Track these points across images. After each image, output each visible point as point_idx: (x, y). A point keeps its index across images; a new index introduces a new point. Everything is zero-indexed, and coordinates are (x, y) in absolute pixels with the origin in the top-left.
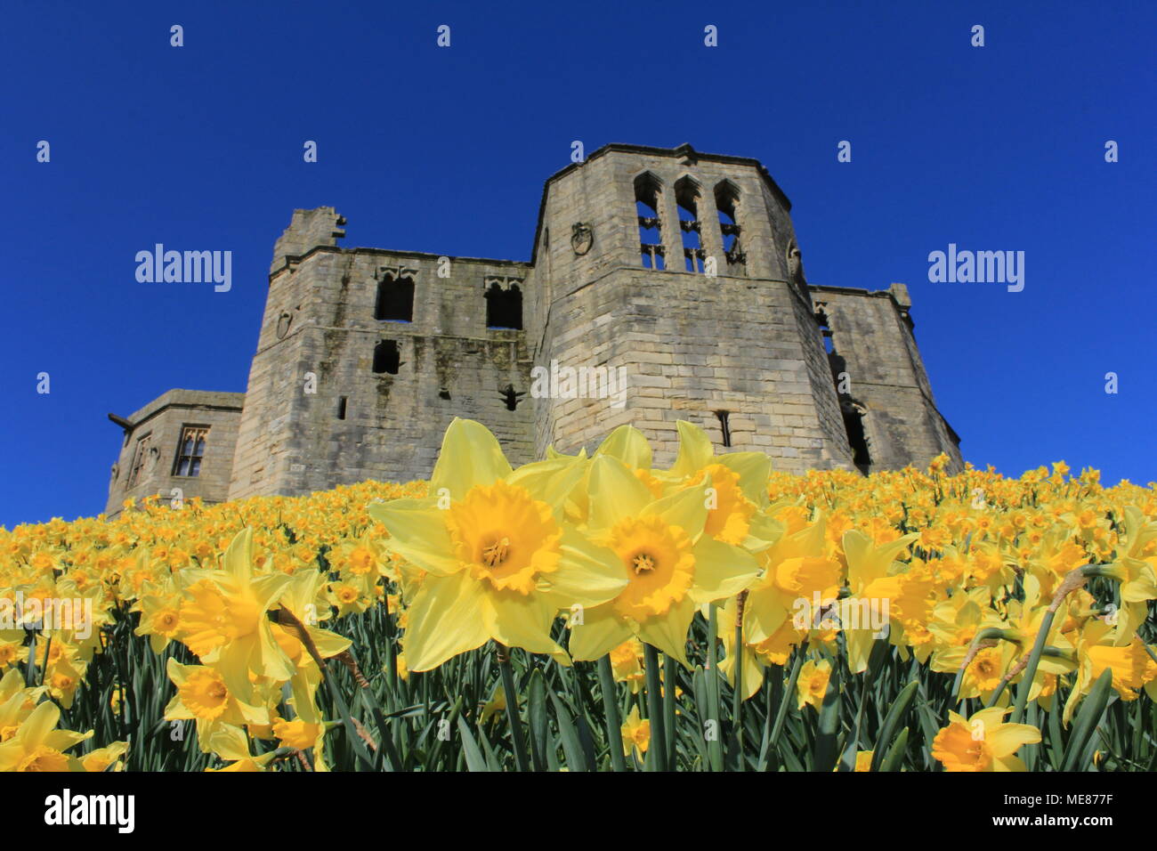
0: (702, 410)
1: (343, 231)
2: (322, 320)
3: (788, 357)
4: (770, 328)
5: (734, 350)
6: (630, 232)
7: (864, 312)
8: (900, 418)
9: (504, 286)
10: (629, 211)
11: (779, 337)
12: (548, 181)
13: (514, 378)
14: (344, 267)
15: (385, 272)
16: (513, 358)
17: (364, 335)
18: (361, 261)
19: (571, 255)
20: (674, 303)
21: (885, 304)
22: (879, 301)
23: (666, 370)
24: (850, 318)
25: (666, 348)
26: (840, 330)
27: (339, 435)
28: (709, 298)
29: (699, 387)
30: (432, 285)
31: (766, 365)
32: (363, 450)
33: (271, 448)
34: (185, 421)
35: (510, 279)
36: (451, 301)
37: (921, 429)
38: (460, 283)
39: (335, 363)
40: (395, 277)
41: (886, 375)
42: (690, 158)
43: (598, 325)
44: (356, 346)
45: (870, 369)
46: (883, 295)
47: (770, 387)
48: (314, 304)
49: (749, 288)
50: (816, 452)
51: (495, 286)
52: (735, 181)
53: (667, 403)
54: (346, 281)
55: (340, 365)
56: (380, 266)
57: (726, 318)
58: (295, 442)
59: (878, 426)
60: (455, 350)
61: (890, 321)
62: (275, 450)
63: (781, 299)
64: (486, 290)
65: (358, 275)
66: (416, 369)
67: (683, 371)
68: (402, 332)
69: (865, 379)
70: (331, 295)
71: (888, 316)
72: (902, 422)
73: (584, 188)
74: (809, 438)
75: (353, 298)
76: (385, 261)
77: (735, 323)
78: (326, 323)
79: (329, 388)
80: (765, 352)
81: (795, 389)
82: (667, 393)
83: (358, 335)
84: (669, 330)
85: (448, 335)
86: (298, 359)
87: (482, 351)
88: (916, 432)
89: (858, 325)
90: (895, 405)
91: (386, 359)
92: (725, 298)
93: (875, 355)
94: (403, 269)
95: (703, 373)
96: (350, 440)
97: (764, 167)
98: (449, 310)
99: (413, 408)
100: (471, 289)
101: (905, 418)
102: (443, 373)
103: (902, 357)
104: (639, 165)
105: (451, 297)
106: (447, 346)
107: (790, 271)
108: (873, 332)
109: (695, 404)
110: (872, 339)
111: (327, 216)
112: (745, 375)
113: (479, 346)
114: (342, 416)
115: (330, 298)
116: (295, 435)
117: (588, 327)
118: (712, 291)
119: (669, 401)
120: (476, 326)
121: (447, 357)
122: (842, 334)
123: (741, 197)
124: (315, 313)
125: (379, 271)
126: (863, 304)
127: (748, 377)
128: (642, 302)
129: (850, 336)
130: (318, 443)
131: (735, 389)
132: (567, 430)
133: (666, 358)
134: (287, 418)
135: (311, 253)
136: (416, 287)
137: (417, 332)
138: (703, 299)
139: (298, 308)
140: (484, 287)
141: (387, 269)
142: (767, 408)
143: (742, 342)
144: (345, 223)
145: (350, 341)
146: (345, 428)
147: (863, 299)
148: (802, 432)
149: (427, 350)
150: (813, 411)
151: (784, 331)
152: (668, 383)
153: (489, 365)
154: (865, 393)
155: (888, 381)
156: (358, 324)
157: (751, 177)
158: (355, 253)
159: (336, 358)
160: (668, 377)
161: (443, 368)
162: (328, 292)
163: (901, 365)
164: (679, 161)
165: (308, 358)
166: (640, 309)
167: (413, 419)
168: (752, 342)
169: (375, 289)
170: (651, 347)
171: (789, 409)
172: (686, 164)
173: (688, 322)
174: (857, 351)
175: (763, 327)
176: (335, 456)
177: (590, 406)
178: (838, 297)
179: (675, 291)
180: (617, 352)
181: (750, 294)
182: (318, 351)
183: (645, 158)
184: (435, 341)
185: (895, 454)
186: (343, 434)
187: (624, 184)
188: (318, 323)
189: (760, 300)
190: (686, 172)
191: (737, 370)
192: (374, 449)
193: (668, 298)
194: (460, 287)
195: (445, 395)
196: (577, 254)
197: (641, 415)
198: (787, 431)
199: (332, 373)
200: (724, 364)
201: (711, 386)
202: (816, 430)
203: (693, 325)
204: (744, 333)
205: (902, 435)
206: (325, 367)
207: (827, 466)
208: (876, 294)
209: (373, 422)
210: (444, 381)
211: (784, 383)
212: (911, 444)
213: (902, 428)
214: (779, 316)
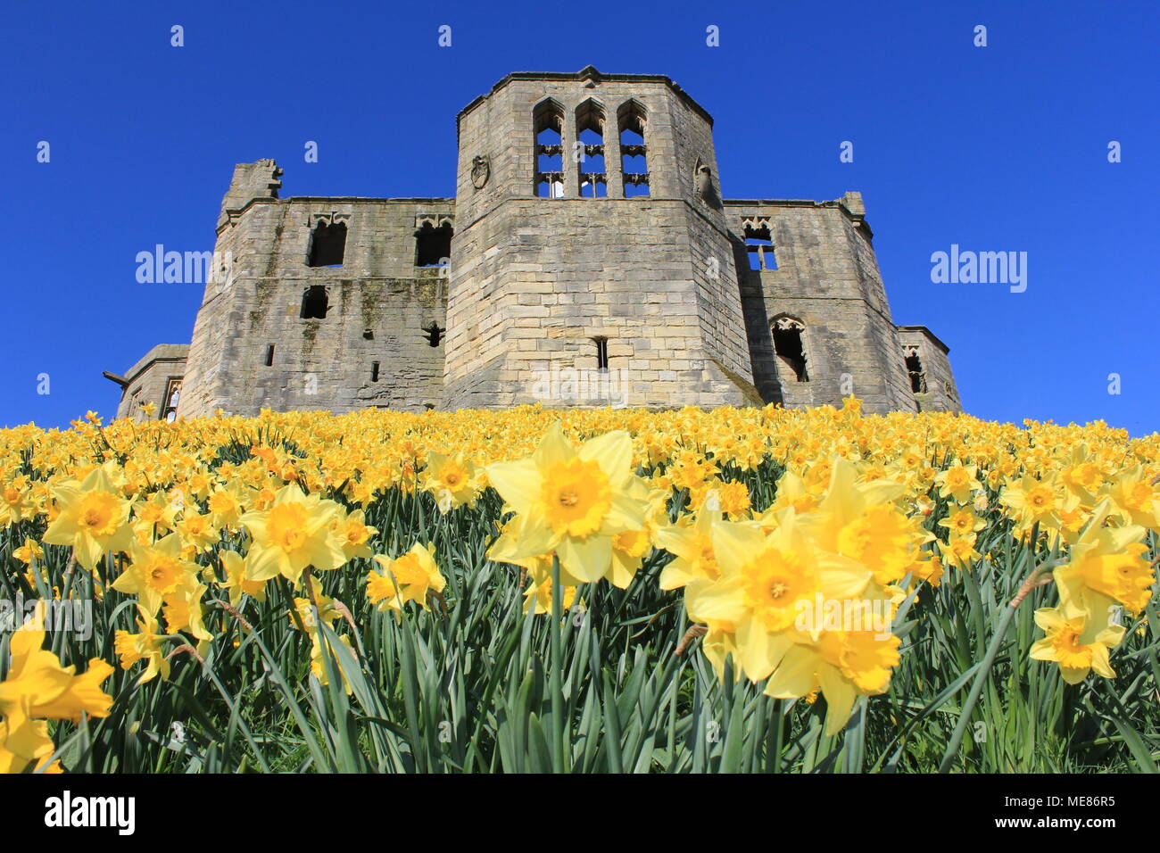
0: (578, 338)
1: (278, 182)
2: (255, 271)
3: (677, 277)
4: (660, 249)
5: (619, 275)
6: (523, 161)
7: (810, 223)
8: (840, 331)
9: (435, 224)
10: (525, 140)
11: (669, 257)
12: (459, 116)
13: (437, 314)
14: (279, 217)
15: (319, 219)
16: (437, 296)
17: (293, 282)
18: (296, 210)
19: (472, 189)
20: (561, 230)
21: (834, 214)
22: (827, 211)
23: (545, 300)
24: (794, 231)
25: (548, 277)
26: (782, 244)
27: (265, 381)
28: (598, 223)
29: (578, 315)
30: (363, 228)
31: (652, 288)
32: (287, 394)
33: (204, 397)
34: (171, 374)
35: (441, 217)
36: (381, 242)
37: (862, 342)
38: (391, 224)
39: (265, 311)
40: (328, 223)
41: (829, 288)
42: (593, 80)
43: (487, 258)
44: (286, 294)
45: (811, 283)
46: (831, 204)
47: (654, 310)
48: (247, 255)
49: (643, 209)
50: (696, 374)
51: (427, 225)
52: (641, 100)
53: (542, 333)
54: (279, 231)
55: (269, 313)
56: (312, 214)
57: (614, 242)
58: (223, 391)
59: (815, 341)
60: (381, 291)
61: (838, 232)
62: (208, 399)
63: (676, 218)
64: (417, 230)
65: (291, 224)
66: (343, 312)
67: (563, 299)
68: (331, 277)
69: (804, 293)
70: (265, 246)
71: (836, 226)
72: (842, 336)
73: (488, 121)
74: (690, 360)
75: (286, 247)
76: (318, 208)
77: (623, 247)
78: (258, 273)
79: (258, 337)
80: (652, 274)
81: (680, 311)
82: (544, 322)
83: (288, 283)
84: (553, 259)
85: (375, 277)
86: (231, 310)
87: (408, 290)
88: (855, 345)
89: (802, 237)
90: (835, 318)
91: (315, 304)
92: (616, 221)
93: (817, 268)
94: (335, 215)
95: (584, 300)
96: (275, 385)
97: (674, 83)
98: (379, 252)
99: (337, 351)
100: (402, 229)
101: (844, 332)
102: (369, 314)
103: (847, 268)
104: (541, 92)
105: (381, 239)
106: (373, 288)
107: (695, 188)
108: (817, 245)
109: (571, 332)
110: (816, 251)
111: (264, 168)
112: (628, 299)
113: (405, 284)
114: (269, 363)
115: (263, 248)
116: (224, 384)
117: (478, 260)
118: (604, 215)
119: (545, 330)
120: (404, 265)
121: (373, 299)
122: (783, 248)
123: (648, 115)
124: (249, 266)
125: (313, 218)
126: (809, 215)
127: (631, 301)
128: (528, 231)
129: (792, 250)
130: (245, 390)
131: (616, 314)
132: (453, 365)
133: (547, 287)
134: (218, 368)
135: (249, 206)
136: (348, 231)
137: (346, 275)
138: (593, 224)
139: (236, 261)
140: (415, 226)
141: (321, 216)
142: (648, 332)
143: (629, 266)
144: (282, 174)
145: (281, 289)
146: (271, 374)
147: (810, 210)
148: (682, 355)
149: (354, 293)
150: (697, 332)
151: (676, 251)
152: (546, 312)
153: (414, 304)
154: (803, 308)
155: (830, 294)
156: (290, 272)
157: (659, 95)
158: (290, 203)
159: (267, 306)
160: (546, 306)
161: (369, 310)
162: (263, 243)
163: (846, 277)
164: (583, 84)
165: (241, 308)
166: (525, 239)
167: (337, 361)
168: (640, 265)
169: (308, 236)
170: (533, 277)
171: (672, 331)
172: (591, 86)
173: (573, 248)
174: (798, 265)
175: (653, 248)
176: (260, 402)
177: (473, 340)
178: (782, 210)
179: (563, 219)
180: (500, 284)
181: (643, 215)
182: (250, 301)
183: (548, 84)
184: (362, 284)
185: (832, 370)
186: (269, 380)
187: (523, 114)
188: (251, 274)
189: (653, 221)
190: (590, 94)
191: (620, 294)
192: (298, 393)
193: (556, 225)
194: (391, 229)
195: (369, 336)
196: (476, 188)
197: (515, 347)
198: (668, 354)
199: (261, 322)
200: (607, 289)
201: (592, 313)
202: (698, 351)
203: (579, 252)
204: (632, 256)
205: (841, 349)
206: (255, 317)
207: (706, 388)
208: (824, 205)
209: (298, 367)
210: (369, 322)
211: (669, 304)
212: (849, 358)
213: (841, 342)
214: (672, 236)
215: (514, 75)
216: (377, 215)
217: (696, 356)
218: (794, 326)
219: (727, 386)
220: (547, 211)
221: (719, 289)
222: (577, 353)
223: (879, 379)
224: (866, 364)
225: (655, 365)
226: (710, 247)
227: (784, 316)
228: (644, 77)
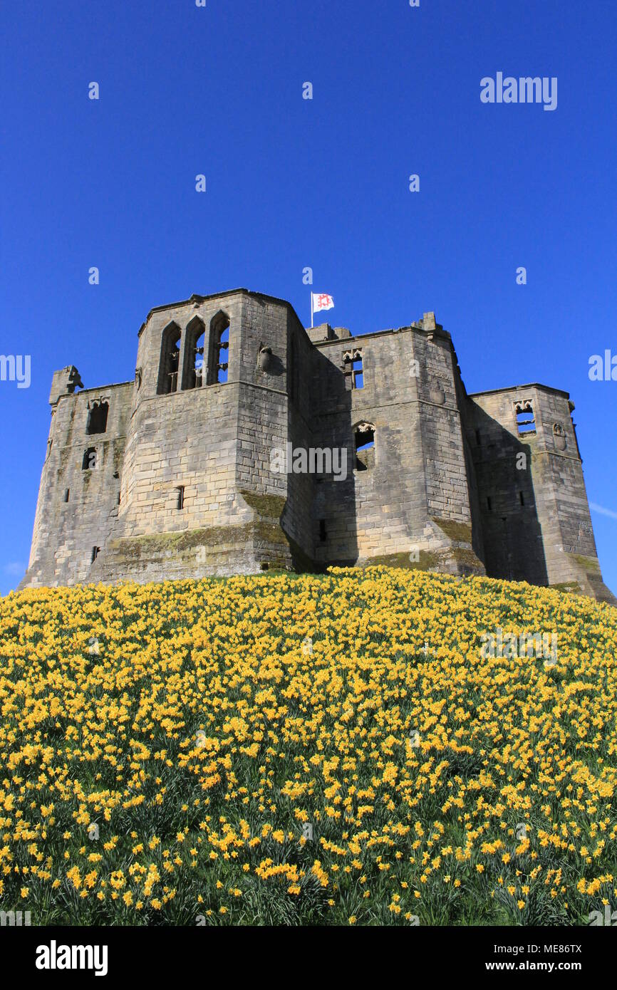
0: (169, 488)
2: (60, 443)
3: (228, 439)
4: (221, 420)
5: (196, 442)
6: (154, 372)
7: (389, 347)
8: (398, 429)
10: (156, 356)
11: (225, 425)
14: (73, 405)
15: (93, 402)
17: (79, 447)
18: (81, 399)
20: (167, 417)
21: (407, 337)
22: (402, 335)
23: (155, 466)
24: (377, 355)
25: (158, 450)
26: (368, 367)
27: (65, 512)
28: (188, 408)
29: (171, 473)
30: (116, 405)
31: (212, 448)
32: (75, 519)
37: (412, 435)
39: (65, 468)
40: (99, 404)
41: (396, 396)
42: (198, 302)
43: (134, 439)
44: (75, 456)
45: (384, 394)
46: (405, 329)
47: (211, 464)
48: (56, 434)
49: (216, 393)
50: (230, 503)
52: (225, 310)
53: (150, 488)
54: (73, 415)
55: (67, 469)
56: (90, 400)
57: (196, 420)
58: (45, 521)
59: (379, 438)
60: (125, 445)
61: (408, 350)
63: (233, 396)
65: (79, 409)
66: (104, 463)
67: (164, 464)
68: (99, 440)
69: (378, 403)
70: (65, 426)
71: (407, 346)
72: (399, 432)
73: (145, 341)
74: (228, 494)
75: (76, 425)
76: (93, 396)
77: (200, 421)
78: (62, 444)
79: (61, 485)
80: (214, 439)
82: (152, 481)
83: (77, 448)
84: (161, 437)
85: (122, 436)
88: (408, 437)
90: (396, 419)
92: (198, 405)
93: (390, 381)
94: (102, 398)
95: (175, 463)
96: (69, 514)
98: (124, 419)
99: (100, 488)
101: (401, 428)
102: (117, 462)
103: (410, 378)
104: (168, 318)
106: (120, 444)
107: (257, 366)
109: (166, 485)
110: (390, 369)
111: (67, 372)
112: (198, 459)
114: (67, 501)
116: (44, 516)
119: (152, 486)
121: (120, 451)
122: (369, 370)
123: (230, 320)
124: (57, 440)
125: (90, 403)
126: (389, 341)
127: (200, 459)
128: (149, 422)
129: (374, 371)
130: (55, 519)
131: (191, 469)
133: (156, 458)
134: (44, 506)
135: (59, 399)
136: (109, 408)
137: (106, 438)
141: (94, 400)
142: (207, 479)
145: (73, 453)
146: (68, 507)
147: (390, 337)
148: (222, 492)
149: (110, 449)
151: (229, 420)
152: (154, 474)
154: (376, 415)
155: (396, 401)
156: (78, 441)
157: (238, 303)
158: (78, 395)
159: (65, 465)
160: (154, 470)
161: (118, 459)
162: (65, 424)
163: (411, 384)
164: (193, 306)
165: (53, 468)
166: (149, 427)
167: (100, 495)
168: (207, 434)
169: (87, 415)
170: (149, 452)
171: (220, 476)
172: (196, 307)
173: (173, 429)
174: (376, 381)
175: (217, 420)
176: (62, 525)
178: (371, 340)
180: (135, 458)
181: (215, 398)
182: (57, 463)
183: (173, 311)
184: (114, 442)
185: (389, 458)
186: (67, 511)
187: (156, 337)
188: (58, 445)
189: (220, 402)
190: (196, 313)
191: (195, 456)
192: (80, 517)
193: (165, 414)
195: (116, 476)
196: (137, 389)
197: (137, 499)
198: (216, 492)
199: (63, 475)
200: (188, 453)
201: (177, 471)
202: (233, 488)
203: (175, 430)
204: (204, 428)
205: (397, 442)
206: (60, 473)
207: (234, 512)
208: (400, 330)
209: (80, 501)
210: (116, 467)
211: (221, 458)
212: (402, 447)
213: (398, 437)
214: (228, 409)
215: (154, 310)
216: (124, 394)
217: (231, 492)
218: (369, 428)
219: (246, 510)
220: (161, 405)
221: (264, 436)
222: (167, 499)
223: (421, 461)
224: (413, 450)
225: (208, 500)
226: (261, 408)
227: (362, 423)
228: (228, 292)
